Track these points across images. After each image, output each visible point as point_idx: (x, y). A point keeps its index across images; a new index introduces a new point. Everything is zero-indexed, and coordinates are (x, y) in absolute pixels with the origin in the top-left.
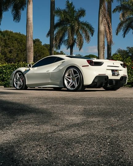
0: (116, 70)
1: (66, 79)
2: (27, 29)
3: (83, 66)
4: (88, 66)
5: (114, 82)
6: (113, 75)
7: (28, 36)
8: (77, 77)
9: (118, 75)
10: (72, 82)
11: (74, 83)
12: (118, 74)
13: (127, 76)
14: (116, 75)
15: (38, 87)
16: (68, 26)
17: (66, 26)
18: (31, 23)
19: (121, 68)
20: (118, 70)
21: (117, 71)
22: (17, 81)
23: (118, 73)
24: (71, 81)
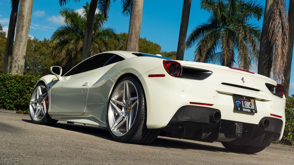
0: (249, 99)
1: (112, 106)
2: (131, 20)
3: (150, 76)
4: (164, 76)
5: (239, 131)
6: (238, 109)
7: (132, 34)
8: (135, 103)
9: (253, 112)
10: (124, 115)
11: (126, 119)
12: (252, 110)
13: (284, 119)
14: (244, 110)
15: (68, 122)
16: (223, 29)
17: (219, 30)
18: (139, 10)
19: (266, 93)
20: (254, 98)
21: (250, 101)
22: (36, 104)
23: (253, 107)
24: (122, 112)
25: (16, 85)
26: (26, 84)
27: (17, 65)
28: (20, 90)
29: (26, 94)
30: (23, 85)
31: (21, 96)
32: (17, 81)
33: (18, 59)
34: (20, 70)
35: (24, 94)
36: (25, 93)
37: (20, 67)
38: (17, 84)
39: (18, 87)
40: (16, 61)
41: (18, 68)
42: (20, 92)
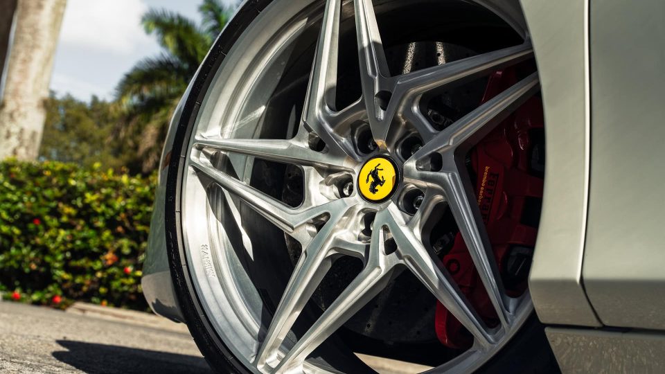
25: (9, 196)
26: (48, 193)
27: (15, 129)
28: (23, 215)
29: (47, 229)
30: (34, 194)
31: (27, 236)
32: (13, 182)
33: (19, 106)
34: (27, 148)
35: (37, 230)
36: (41, 227)
37: (27, 136)
38: (13, 193)
39: (15, 203)
40: (11, 115)
41: (20, 139)
42: (23, 220)
